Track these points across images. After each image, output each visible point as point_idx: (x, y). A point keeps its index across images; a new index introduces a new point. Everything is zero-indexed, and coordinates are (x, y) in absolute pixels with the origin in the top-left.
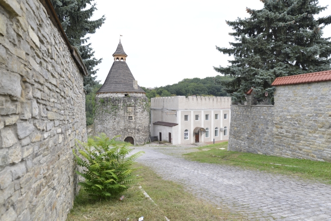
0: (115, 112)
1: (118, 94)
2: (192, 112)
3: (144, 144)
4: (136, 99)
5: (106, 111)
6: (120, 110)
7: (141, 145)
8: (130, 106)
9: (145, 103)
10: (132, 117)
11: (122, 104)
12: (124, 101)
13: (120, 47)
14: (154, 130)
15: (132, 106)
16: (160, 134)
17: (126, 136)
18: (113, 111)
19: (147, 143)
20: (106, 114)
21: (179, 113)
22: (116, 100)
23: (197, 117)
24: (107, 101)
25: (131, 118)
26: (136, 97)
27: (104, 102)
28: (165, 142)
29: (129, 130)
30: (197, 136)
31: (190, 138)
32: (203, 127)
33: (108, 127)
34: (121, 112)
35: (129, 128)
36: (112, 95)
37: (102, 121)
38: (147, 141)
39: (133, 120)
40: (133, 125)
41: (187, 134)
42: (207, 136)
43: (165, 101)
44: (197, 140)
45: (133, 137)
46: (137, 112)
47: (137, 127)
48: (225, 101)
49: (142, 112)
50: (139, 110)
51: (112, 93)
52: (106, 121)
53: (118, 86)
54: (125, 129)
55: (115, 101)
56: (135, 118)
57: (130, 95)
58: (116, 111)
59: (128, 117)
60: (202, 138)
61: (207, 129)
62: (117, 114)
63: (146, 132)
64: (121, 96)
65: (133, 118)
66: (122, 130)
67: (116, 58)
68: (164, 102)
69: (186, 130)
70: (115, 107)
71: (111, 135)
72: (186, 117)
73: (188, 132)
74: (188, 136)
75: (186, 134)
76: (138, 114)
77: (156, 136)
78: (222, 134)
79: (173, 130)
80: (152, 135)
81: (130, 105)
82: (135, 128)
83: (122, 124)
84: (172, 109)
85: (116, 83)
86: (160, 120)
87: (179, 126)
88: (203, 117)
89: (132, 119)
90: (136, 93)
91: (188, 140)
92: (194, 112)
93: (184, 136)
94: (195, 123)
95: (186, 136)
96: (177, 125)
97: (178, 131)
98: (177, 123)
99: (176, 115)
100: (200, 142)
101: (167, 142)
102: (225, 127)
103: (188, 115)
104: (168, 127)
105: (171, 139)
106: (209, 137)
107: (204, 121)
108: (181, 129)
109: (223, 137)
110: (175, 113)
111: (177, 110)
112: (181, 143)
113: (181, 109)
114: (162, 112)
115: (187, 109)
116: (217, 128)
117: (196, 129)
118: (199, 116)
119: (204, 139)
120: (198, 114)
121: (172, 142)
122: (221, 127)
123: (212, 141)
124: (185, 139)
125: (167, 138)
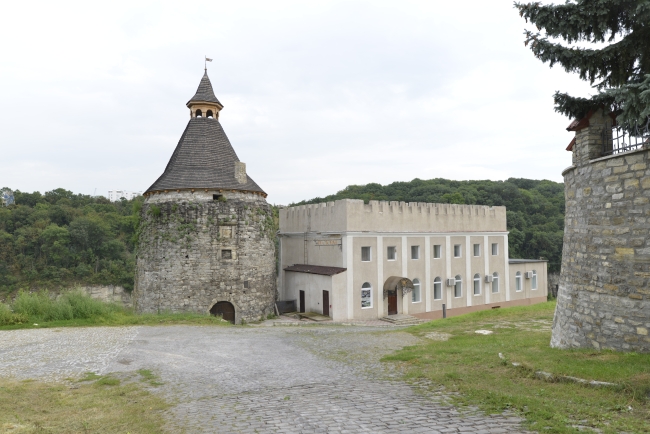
0: (189, 240)
1: (196, 193)
2: (380, 239)
3: (262, 320)
4: (241, 207)
5: (166, 237)
6: (200, 234)
7: (255, 322)
8: (226, 223)
9: (264, 217)
10: (230, 251)
11: (205, 220)
12: (212, 213)
13: (205, 86)
14: (287, 287)
15: (230, 225)
16: (302, 294)
17: (215, 301)
18: (182, 237)
19: (270, 317)
20: (165, 243)
21: (349, 243)
22: (191, 208)
23: (391, 252)
24: (169, 212)
25: (228, 254)
26: (242, 202)
27: (160, 215)
28: (315, 313)
29: (222, 284)
30: (392, 294)
31: (376, 305)
32: (405, 275)
33: (169, 277)
34: (204, 240)
35: (224, 278)
36: (180, 195)
37: (155, 263)
38: (267, 312)
39: (234, 259)
40: (232, 273)
41: (368, 292)
42: (415, 298)
43: (313, 214)
44: (393, 308)
45: (232, 301)
46: (244, 240)
47: (242, 277)
48: (454, 215)
49: (257, 240)
50: (249, 234)
51: (180, 191)
52: (164, 262)
53: (197, 175)
54: (212, 281)
55: (187, 212)
56: (238, 255)
57: (226, 196)
58: (191, 235)
59: (220, 253)
60: (405, 303)
61: (416, 281)
62: (192, 243)
63: (266, 289)
64: (204, 198)
65: (234, 253)
66: (204, 284)
67: (194, 110)
68: (309, 216)
69: (366, 285)
70: (189, 226)
71: (175, 297)
72: (365, 252)
73: (371, 289)
74: (371, 299)
75: (366, 294)
76: (247, 244)
77: (291, 299)
78: (450, 293)
79: (334, 283)
80: (281, 298)
81: (226, 220)
82: (237, 280)
83: (206, 270)
84: (332, 232)
85: (193, 167)
86: (301, 261)
87: (350, 273)
88: (404, 252)
89: (231, 257)
90: (242, 191)
91: (371, 307)
92: (384, 239)
93: (362, 299)
94: (386, 268)
95: (364, 299)
96: (344, 270)
97: (346, 286)
98: (344, 267)
99: (340, 245)
100: (399, 313)
101: (319, 313)
102: (457, 276)
103: (369, 247)
104: (321, 276)
105: (329, 305)
106: (420, 302)
107: (408, 263)
108: (354, 283)
109: (453, 300)
110: (339, 241)
111: (343, 233)
112: (354, 317)
113: (352, 231)
114: (307, 241)
115: (368, 232)
116: (437, 279)
117: (389, 282)
118: (396, 249)
119: (409, 307)
120: (393, 245)
121: (332, 314)
122: (449, 276)
123: (427, 311)
124: (363, 306)
125: (319, 304)
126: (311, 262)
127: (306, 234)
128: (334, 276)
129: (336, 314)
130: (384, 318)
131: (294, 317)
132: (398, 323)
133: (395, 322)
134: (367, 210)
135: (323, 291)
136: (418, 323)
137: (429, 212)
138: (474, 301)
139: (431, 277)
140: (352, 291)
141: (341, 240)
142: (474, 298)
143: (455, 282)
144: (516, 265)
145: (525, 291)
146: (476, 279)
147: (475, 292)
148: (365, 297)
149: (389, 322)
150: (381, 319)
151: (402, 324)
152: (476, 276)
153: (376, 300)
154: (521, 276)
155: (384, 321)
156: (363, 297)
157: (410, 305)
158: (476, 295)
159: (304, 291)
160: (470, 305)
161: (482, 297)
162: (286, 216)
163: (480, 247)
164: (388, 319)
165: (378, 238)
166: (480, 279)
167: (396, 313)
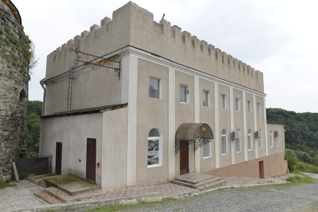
16: (59, 146)
21: (131, 64)
28: (74, 177)
30: (183, 147)
31: (166, 161)
41: (156, 143)
42: (206, 153)
44: (184, 166)
60: (197, 159)
69: (154, 132)
73: (160, 138)
74: (160, 154)
75: (153, 146)
78: (233, 146)
79: (106, 125)
84: (106, 55)
86: (64, 109)
87: (132, 111)
88: (197, 95)
91: (160, 164)
92: (177, 73)
93: (148, 153)
94: (179, 111)
95: (152, 153)
96: (124, 105)
97: (125, 132)
98: (123, 102)
99: (119, 70)
100: (190, 171)
101: (78, 177)
102: (237, 130)
103: (159, 80)
104: (85, 117)
105: (96, 163)
106: (211, 156)
107: (200, 109)
108: (138, 127)
109: (236, 154)
110: (116, 65)
111: (124, 50)
112: (137, 181)
113: (137, 49)
114: (72, 79)
115: (158, 56)
116: (224, 132)
117: (182, 130)
118: (189, 89)
119: (201, 163)
120: (186, 83)
121: (100, 178)
122: (233, 129)
123: (217, 168)
124: (149, 163)
125: (80, 161)
126: (77, 106)
127: (72, 70)
128: (107, 114)
129: (106, 176)
130: (177, 180)
131: (39, 184)
132: (201, 188)
133: (196, 185)
134: (158, 29)
135: (88, 139)
136: (221, 184)
137: (217, 57)
138: (249, 156)
139: (220, 128)
140: (135, 139)
141: (120, 63)
142: (249, 152)
143: (239, 135)
144: (270, 125)
145: (275, 147)
146: (249, 135)
147: (249, 147)
148: (152, 149)
149: (186, 186)
150: (172, 182)
151: (206, 189)
152: (249, 132)
153: (166, 155)
154: (272, 135)
155: (179, 184)
156: (150, 150)
157: (202, 161)
158: (250, 150)
159: (61, 143)
160: (246, 159)
161: (253, 152)
162: (53, 59)
163: (251, 104)
164: (182, 181)
165: (170, 70)
166: (251, 135)
167: (188, 172)
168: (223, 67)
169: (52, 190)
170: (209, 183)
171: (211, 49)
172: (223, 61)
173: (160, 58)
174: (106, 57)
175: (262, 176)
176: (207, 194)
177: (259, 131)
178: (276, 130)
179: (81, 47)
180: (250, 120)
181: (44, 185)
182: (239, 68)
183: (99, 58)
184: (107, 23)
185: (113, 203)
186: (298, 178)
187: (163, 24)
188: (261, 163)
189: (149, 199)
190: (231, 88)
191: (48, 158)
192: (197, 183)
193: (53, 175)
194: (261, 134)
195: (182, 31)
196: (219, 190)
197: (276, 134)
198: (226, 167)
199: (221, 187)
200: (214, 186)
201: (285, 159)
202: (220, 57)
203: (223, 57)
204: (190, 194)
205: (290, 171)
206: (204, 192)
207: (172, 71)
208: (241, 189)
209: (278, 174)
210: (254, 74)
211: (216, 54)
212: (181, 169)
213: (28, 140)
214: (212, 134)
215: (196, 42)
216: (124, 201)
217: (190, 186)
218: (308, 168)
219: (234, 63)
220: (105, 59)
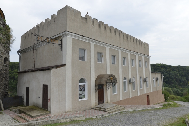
30: (100, 89)
31: (90, 96)
41: (84, 87)
42: (114, 91)
44: (101, 99)
60: (109, 95)
69: (82, 80)
73: (86, 84)
74: (86, 93)
75: (82, 88)
78: (131, 87)
79: (53, 77)
86: (30, 67)
87: (69, 69)
88: (108, 58)
91: (86, 99)
92: (95, 46)
93: (79, 93)
94: (97, 68)
95: (81, 92)
97: (65, 81)
98: (63, 64)
99: (61, 45)
100: (105, 102)
101: (38, 107)
102: (133, 78)
103: (85, 50)
104: (42, 72)
105: (48, 99)
106: (117, 93)
107: (110, 66)
108: (72, 77)
109: (132, 92)
110: (59, 42)
111: (64, 33)
112: (72, 109)
113: (71, 32)
114: (35, 50)
115: (84, 36)
116: (125, 79)
117: (99, 78)
118: (103, 54)
119: (111, 97)
120: (101, 51)
121: (50, 107)
122: (130, 77)
123: (121, 100)
124: (80, 98)
125: (39, 98)
126: (38, 66)
128: (53, 71)
129: (54, 107)
130: (96, 107)
131: (16, 112)
132: (109, 112)
133: (107, 110)
134: (84, 21)
135: (43, 85)
136: (122, 109)
137: (120, 35)
138: (140, 93)
139: (122, 77)
140: (71, 85)
141: (61, 41)
142: (140, 90)
143: (134, 80)
144: (153, 74)
145: (156, 87)
146: (140, 80)
147: (141, 87)
148: (81, 90)
149: (101, 110)
150: (93, 109)
151: (113, 112)
152: (140, 78)
153: (89, 93)
154: (155, 80)
155: (97, 110)
156: (80, 90)
157: (111, 96)
158: (141, 89)
159: (29, 88)
160: (139, 94)
161: (143, 90)
162: (24, 38)
163: (141, 62)
164: (99, 108)
165: (91, 44)
166: (142, 80)
167: (103, 102)
168: (124, 41)
169: (22, 115)
170: (114, 109)
171: (117, 31)
172: (124, 38)
173: (85, 38)
174: (53, 38)
175: (148, 103)
176: (113, 115)
177: (146, 78)
178: (157, 77)
179: (40, 31)
180: (141, 71)
181: (18, 112)
182: (134, 42)
183: (49, 38)
184: (54, 17)
185: (56, 121)
186: (169, 104)
187: (87, 18)
188: (148, 96)
189: (77, 119)
190: (129, 53)
191: (21, 96)
192: (107, 109)
193: (25, 106)
194: (147, 80)
195: (98, 21)
196: (120, 112)
197: (157, 79)
198: (127, 99)
199: (122, 111)
200: (118, 110)
201: (163, 94)
202: (122, 35)
203: (124, 35)
204: (102, 116)
205: (165, 100)
206: (111, 114)
207: (92, 45)
208: (134, 112)
209: (158, 102)
210: (143, 45)
211: (120, 34)
212: (99, 101)
213: (13, 86)
214: (116, 81)
215: (107, 27)
216: (62, 120)
217: (103, 111)
218: (177, 98)
219: (130, 38)
220: (52, 39)
